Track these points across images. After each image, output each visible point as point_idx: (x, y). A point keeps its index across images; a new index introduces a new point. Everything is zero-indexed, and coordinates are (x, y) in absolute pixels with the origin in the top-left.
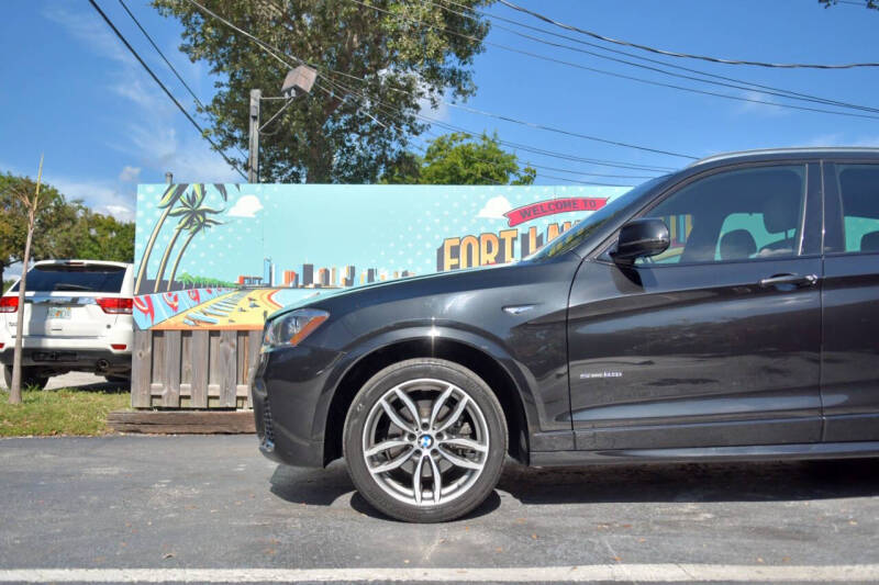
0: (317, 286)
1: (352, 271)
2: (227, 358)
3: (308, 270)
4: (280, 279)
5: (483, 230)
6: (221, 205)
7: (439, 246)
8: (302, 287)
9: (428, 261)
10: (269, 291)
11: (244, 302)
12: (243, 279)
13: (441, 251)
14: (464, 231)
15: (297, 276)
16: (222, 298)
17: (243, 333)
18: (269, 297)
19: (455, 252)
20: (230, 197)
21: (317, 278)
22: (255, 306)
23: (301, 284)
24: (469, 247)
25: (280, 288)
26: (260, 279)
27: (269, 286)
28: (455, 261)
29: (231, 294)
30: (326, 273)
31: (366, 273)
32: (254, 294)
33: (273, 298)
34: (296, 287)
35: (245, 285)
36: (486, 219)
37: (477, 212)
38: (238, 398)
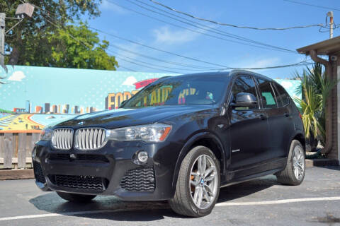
0: (52, 113)
1: (68, 106)
2: (7, 145)
3: (47, 106)
4: (33, 109)
5: (125, 90)
6: (5, 75)
7: (106, 96)
8: (45, 113)
9: (101, 103)
10: (29, 115)
11: (16, 120)
12: (16, 109)
13: (107, 99)
14: (117, 90)
15: (42, 109)
16: (5, 118)
17: (16, 134)
18: (29, 118)
19: (113, 99)
20: (9, 71)
21: (51, 109)
22: (21, 122)
23: (44, 111)
24: (119, 97)
25: (33, 114)
26: (24, 110)
27: (29, 113)
28: (113, 103)
29: (9, 116)
30: (56, 107)
31: (74, 108)
32: (21, 116)
33: (31, 118)
34: (42, 113)
35: (17, 112)
36: (126, 86)
37: (122, 82)
38: (13, 164)
